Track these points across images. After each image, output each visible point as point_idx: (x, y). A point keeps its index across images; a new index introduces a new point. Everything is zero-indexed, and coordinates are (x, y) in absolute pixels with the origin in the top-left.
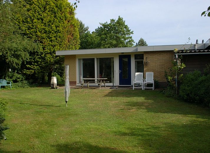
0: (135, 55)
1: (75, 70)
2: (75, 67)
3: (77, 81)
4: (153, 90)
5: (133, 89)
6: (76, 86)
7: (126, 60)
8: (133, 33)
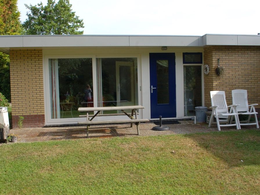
0: (184, 54)
1: (41, 88)
2: (41, 80)
3: (45, 114)
4: (258, 127)
5: (220, 129)
6: (46, 127)
7: (164, 63)
8: (83, 25)
